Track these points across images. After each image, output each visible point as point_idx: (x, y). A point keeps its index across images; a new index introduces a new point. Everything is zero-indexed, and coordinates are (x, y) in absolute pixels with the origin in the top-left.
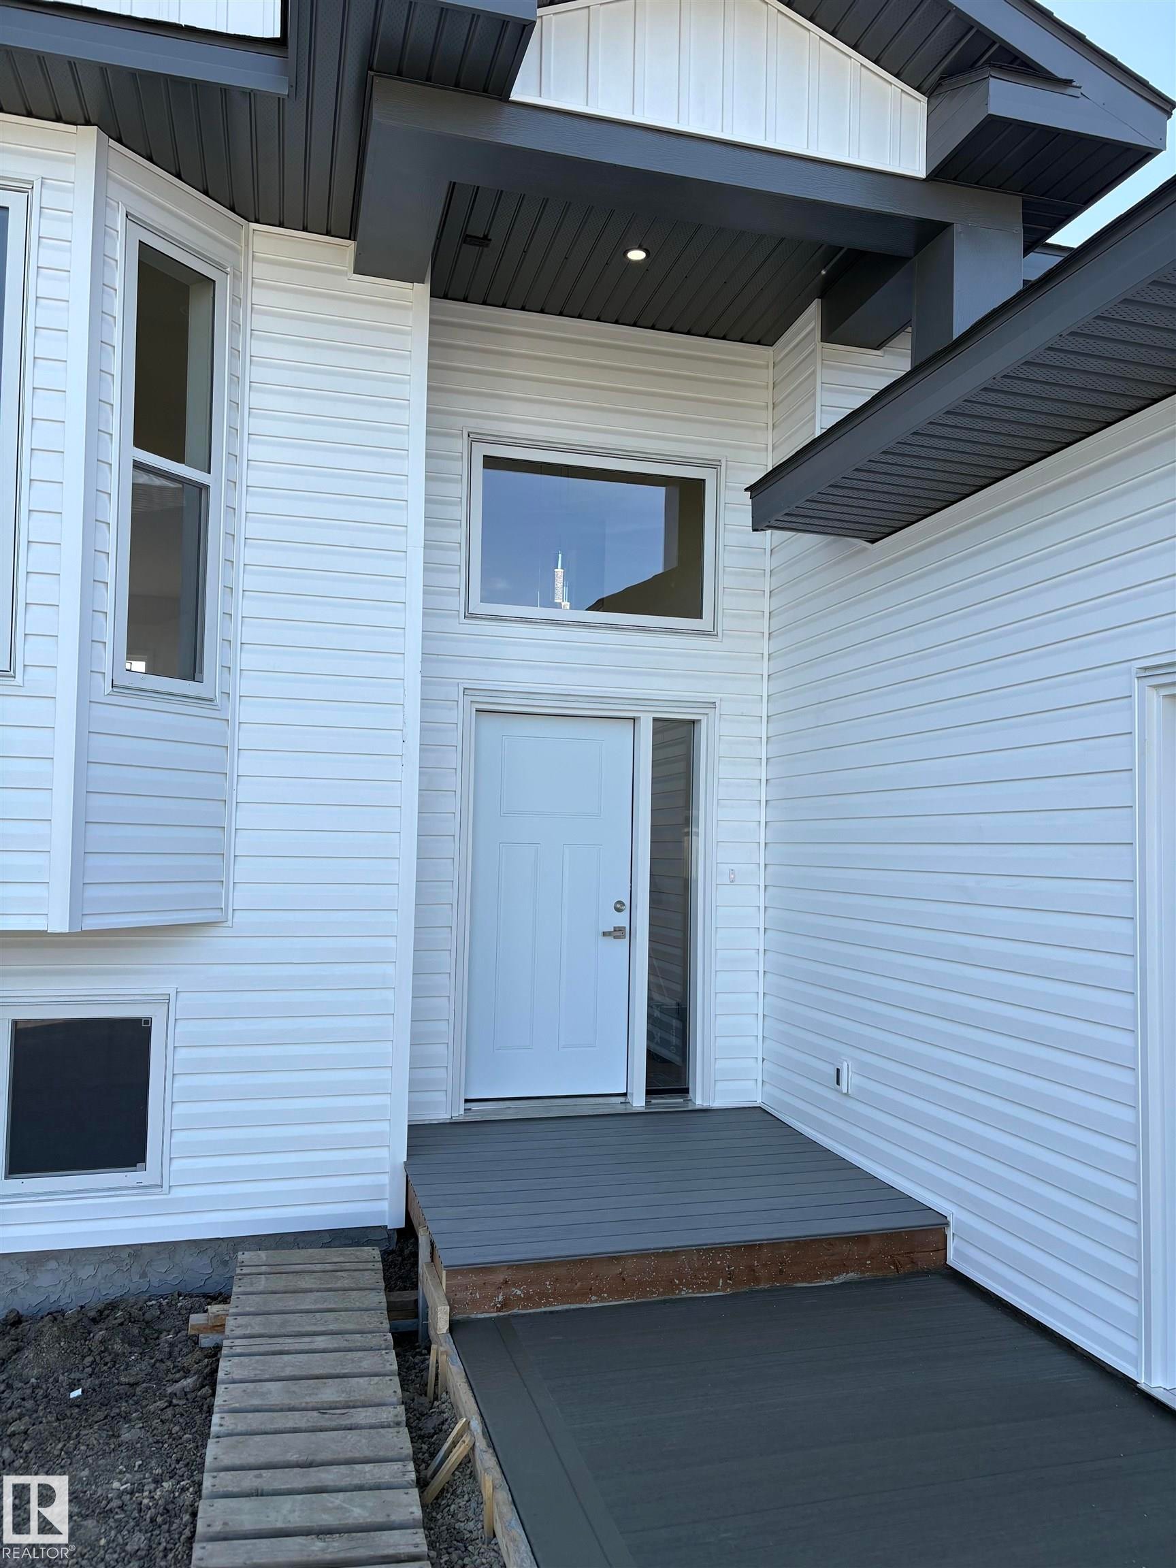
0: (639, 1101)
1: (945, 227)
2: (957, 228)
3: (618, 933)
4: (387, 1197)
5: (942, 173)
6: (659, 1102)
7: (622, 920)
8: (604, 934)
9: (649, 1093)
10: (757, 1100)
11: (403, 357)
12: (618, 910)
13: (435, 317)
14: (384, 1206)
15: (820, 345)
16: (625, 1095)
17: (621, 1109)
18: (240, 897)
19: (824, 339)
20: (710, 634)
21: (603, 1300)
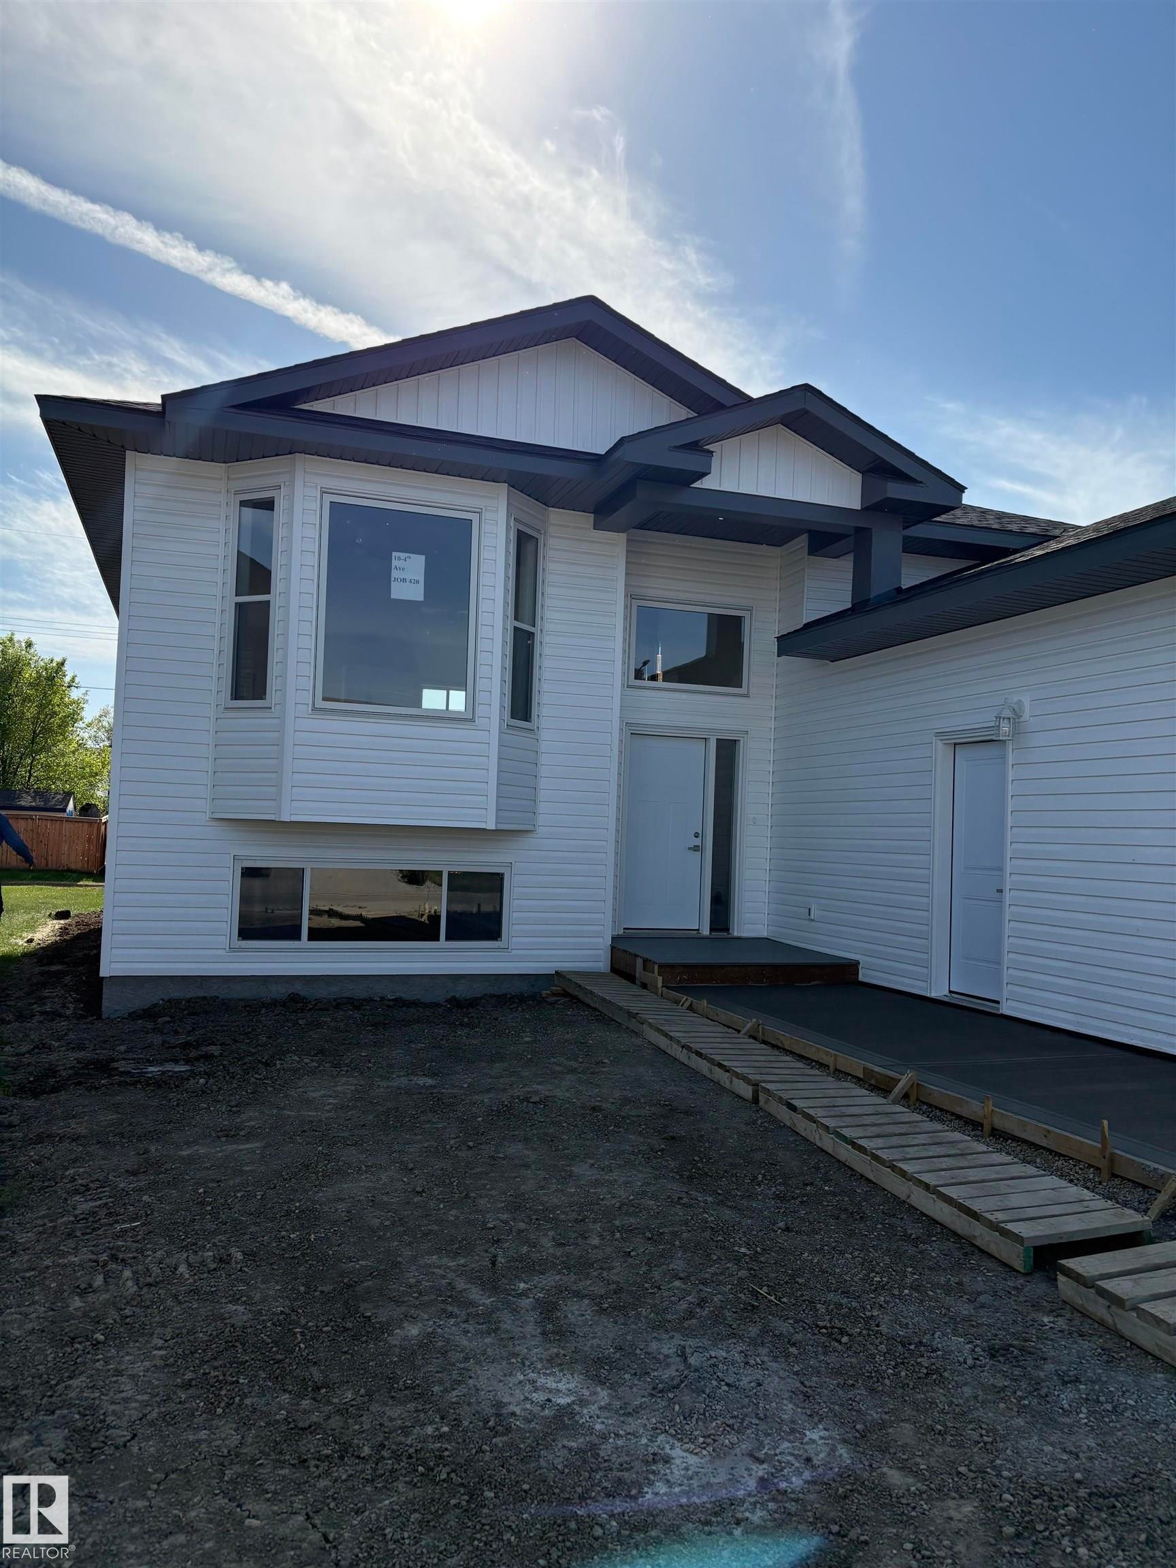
0: (706, 931)
1: (868, 530)
2: (874, 530)
3: (695, 848)
4: (602, 960)
5: (866, 509)
6: (715, 934)
7: (698, 842)
8: (689, 848)
9: (712, 930)
10: (765, 934)
11: (614, 568)
12: (696, 837)
13: (629, 549)
14: (601, 964)
15: (807, 557)
16: (698, 930)
17: (697, 936)
18: (541, 820)
19: (810, 553)
20: (747, 696)
21: (718, 983)
